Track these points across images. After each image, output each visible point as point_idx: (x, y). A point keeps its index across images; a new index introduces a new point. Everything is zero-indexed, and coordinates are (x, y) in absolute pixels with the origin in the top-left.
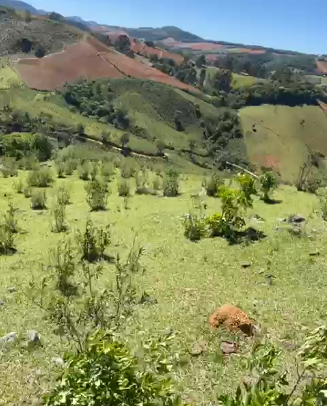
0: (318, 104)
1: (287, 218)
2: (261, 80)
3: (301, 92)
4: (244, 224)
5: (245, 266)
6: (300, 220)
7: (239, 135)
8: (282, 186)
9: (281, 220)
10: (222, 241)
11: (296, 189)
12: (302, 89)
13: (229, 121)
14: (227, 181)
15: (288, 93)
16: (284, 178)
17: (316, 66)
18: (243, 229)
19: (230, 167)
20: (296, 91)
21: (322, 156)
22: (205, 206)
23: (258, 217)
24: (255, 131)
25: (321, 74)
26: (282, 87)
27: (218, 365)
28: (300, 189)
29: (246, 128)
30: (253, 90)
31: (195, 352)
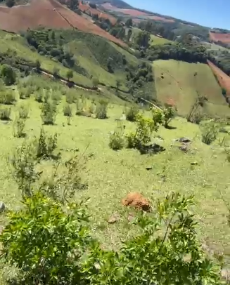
0: (207, 63)
1: (179, 139)
2: (170, 42)
3: (197, 53)
4: (150, 141)
5: (148, 169)
6: (187, 141)
7: (151, 80)
8: (177, 118)
9: (175, 140)
10: (135, 151)
11: (186, 120)
12: (198, 52)
13: (145, 69)
14: (141, 111)
15: (188, 53)
16: (179, 112)
17: (208, 36)
18: (149, 144)
19: (143, 101)
20: (193, 53)
21: (206, 99)
22: (124, 127)
23: (159, 137)
24: (162, 77)
25: (211, 42)
26: (184, 48)
27: (126, 230)
28: (189, 121)
29: (157, 75)
30: (164, 49)
31: (110, 221)
